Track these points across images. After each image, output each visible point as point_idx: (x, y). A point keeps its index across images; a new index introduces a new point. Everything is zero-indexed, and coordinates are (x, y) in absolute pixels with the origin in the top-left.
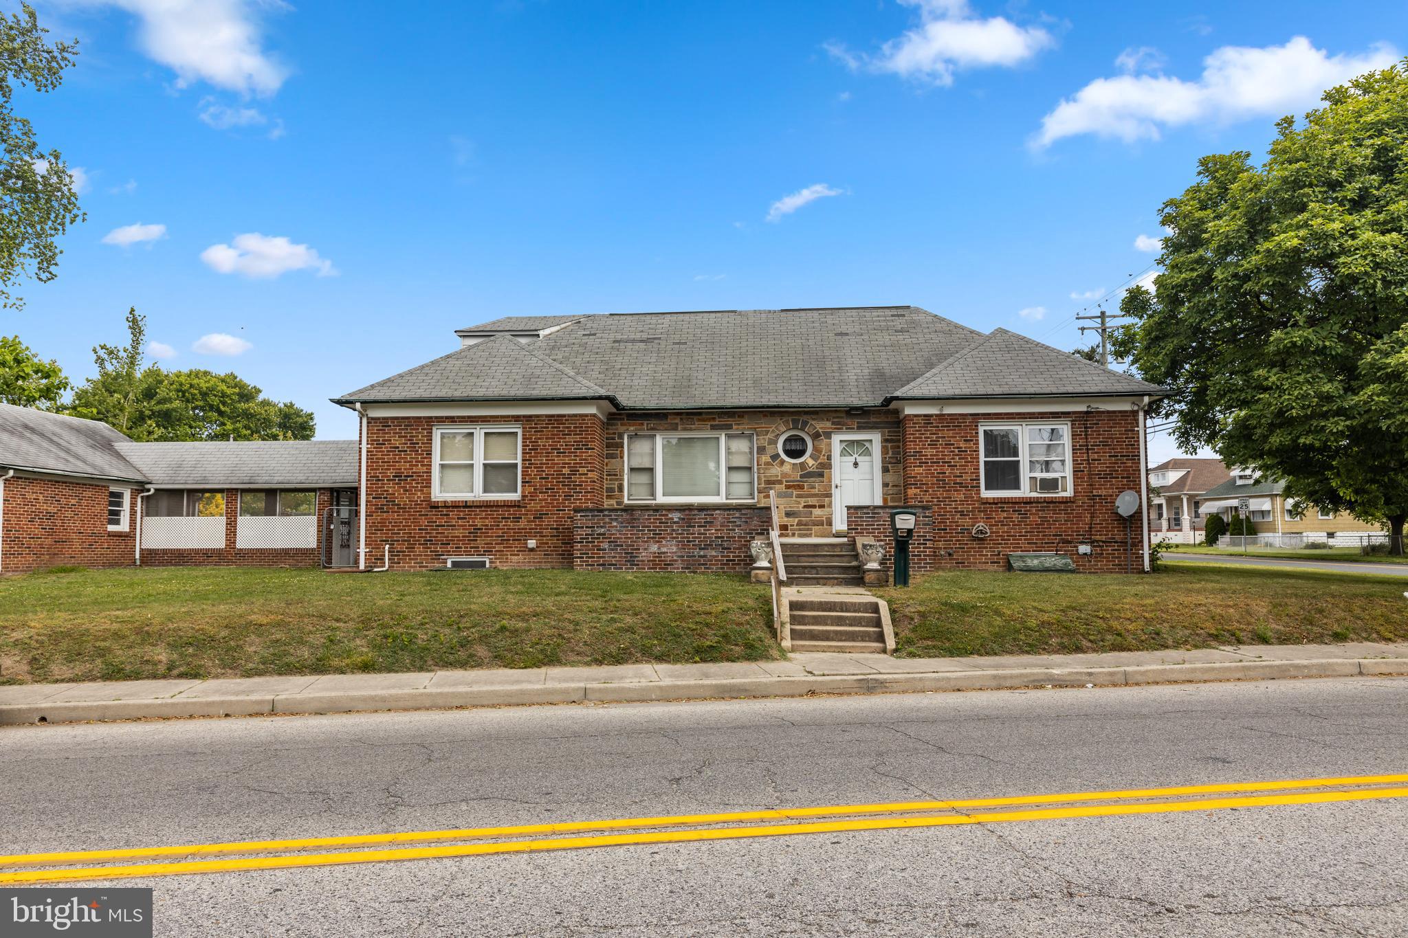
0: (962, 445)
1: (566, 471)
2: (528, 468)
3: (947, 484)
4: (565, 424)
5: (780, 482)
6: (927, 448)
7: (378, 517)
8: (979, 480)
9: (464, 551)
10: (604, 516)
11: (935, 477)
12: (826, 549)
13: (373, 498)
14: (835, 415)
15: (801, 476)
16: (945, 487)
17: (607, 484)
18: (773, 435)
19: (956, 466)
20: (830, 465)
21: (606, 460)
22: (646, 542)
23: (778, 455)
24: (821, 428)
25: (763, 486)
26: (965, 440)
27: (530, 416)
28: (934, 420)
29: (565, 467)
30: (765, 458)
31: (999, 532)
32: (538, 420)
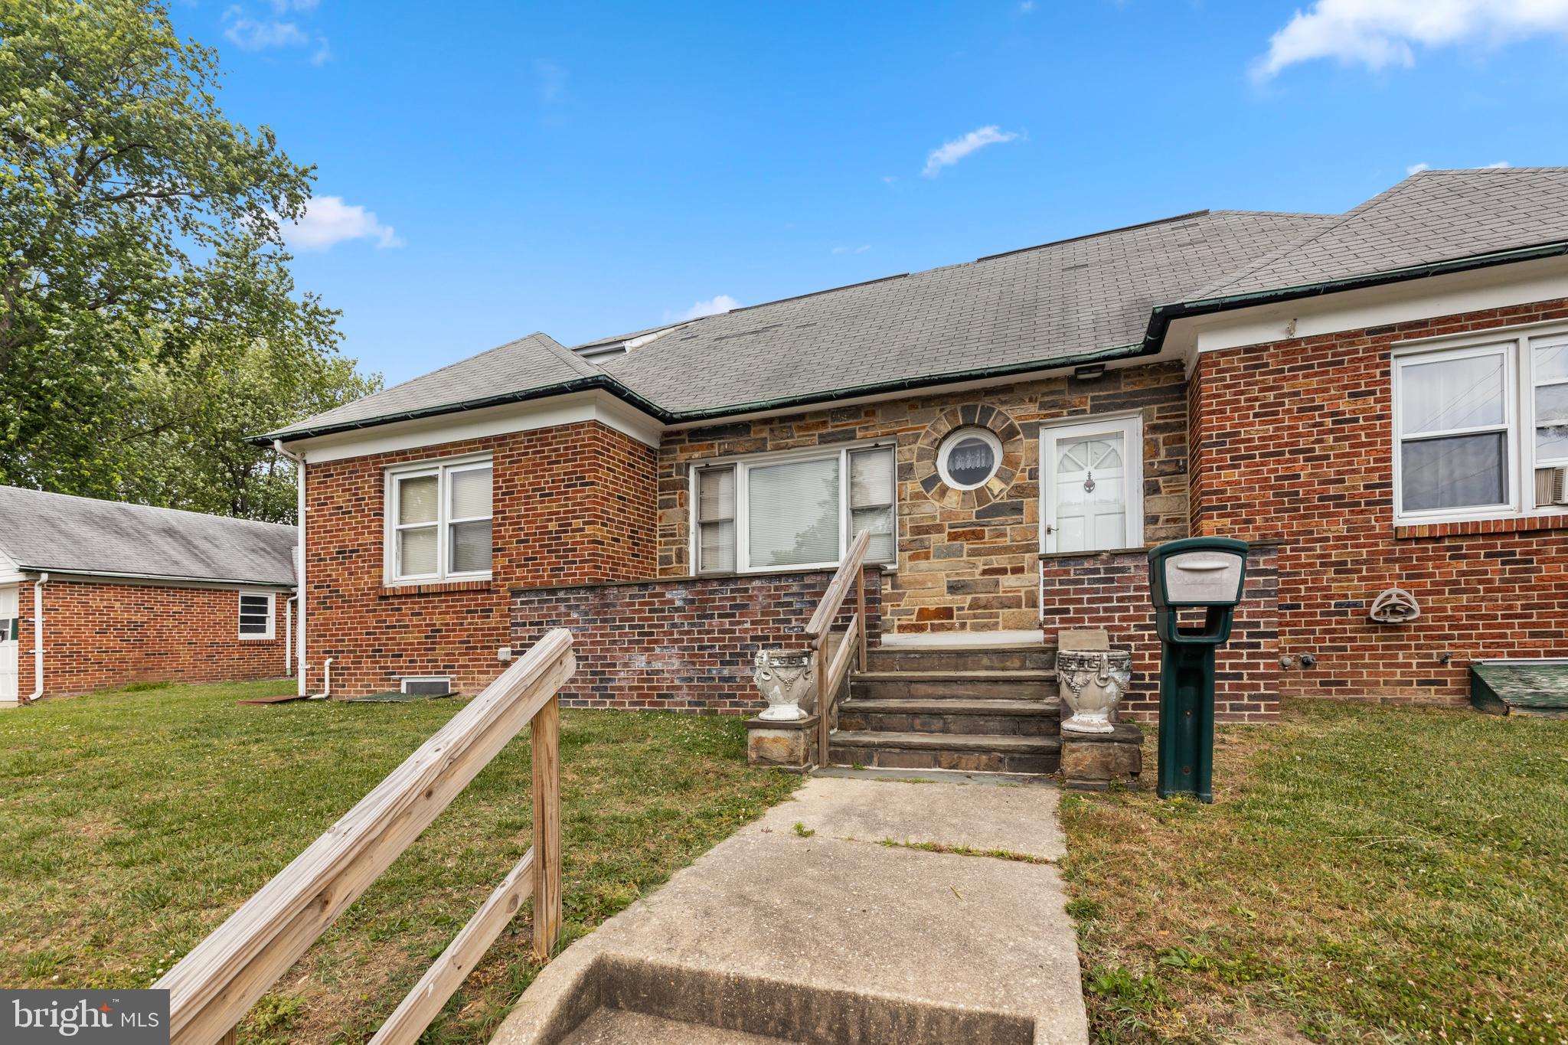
0: (1345, 406)
1: (553, 526)
2: (500, 525)
3: (1302, 501)
4: (551, 444)
5: (939, 529)
6: (1252, 424)
7: (320, 617)
8: (1390, 485)
9: (421, 667)
10: (557, 600)
11: (1271, 487)
12: (985, 661)
13: (316, 587)
14: (1045, 389)
15: (979, 515)
16: (1297, 509)
17: (660, 551)
18: (926, 441)
19: (1328, 457)
20: (1036, 488)
21: (659, 512)
22: (627, 650)
23: (936, 478)
24: (1019, 418)
25: (908, 537)
26: (1351, 395)
27: (503, 437)
28: (1272, 356)
29: (551, 520)
30: (913, 486)
31: (1444, 609)
32: (514, 443)
